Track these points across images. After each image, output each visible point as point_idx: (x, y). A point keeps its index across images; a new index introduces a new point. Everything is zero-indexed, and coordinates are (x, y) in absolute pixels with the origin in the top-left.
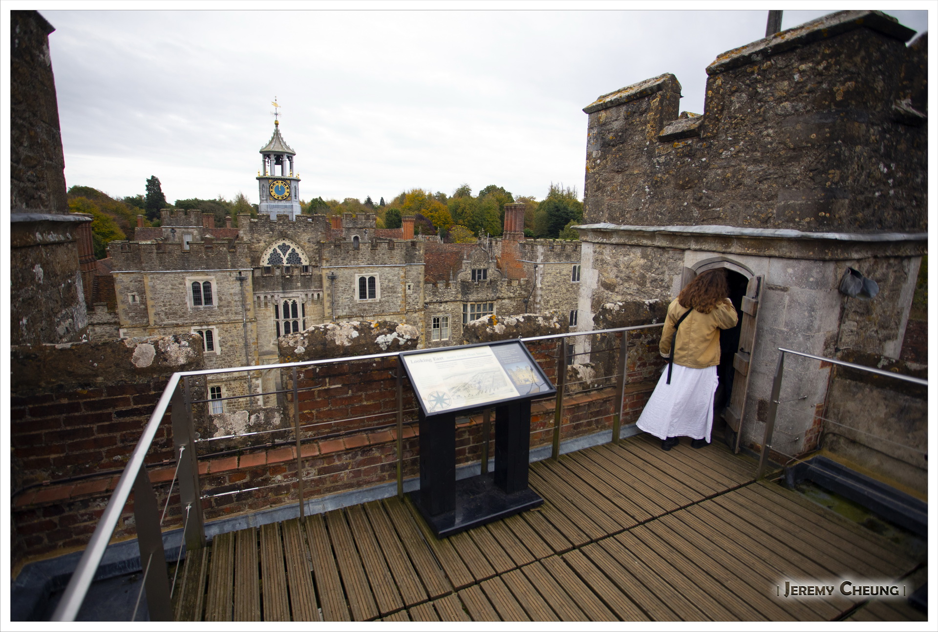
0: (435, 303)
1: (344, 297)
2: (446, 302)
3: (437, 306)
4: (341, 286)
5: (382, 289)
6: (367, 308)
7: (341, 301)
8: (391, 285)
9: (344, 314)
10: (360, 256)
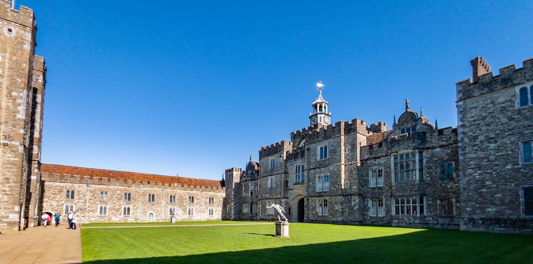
0: (371, 159)
1: (313, 159)
2: (379, 157)
3: (373, 161)
4: (312, 153)
5: (329, 151)
6: (322, 163)
7: (312, 161)
8: (334, 148)
9: (313, 167)
10: (320, 136)
